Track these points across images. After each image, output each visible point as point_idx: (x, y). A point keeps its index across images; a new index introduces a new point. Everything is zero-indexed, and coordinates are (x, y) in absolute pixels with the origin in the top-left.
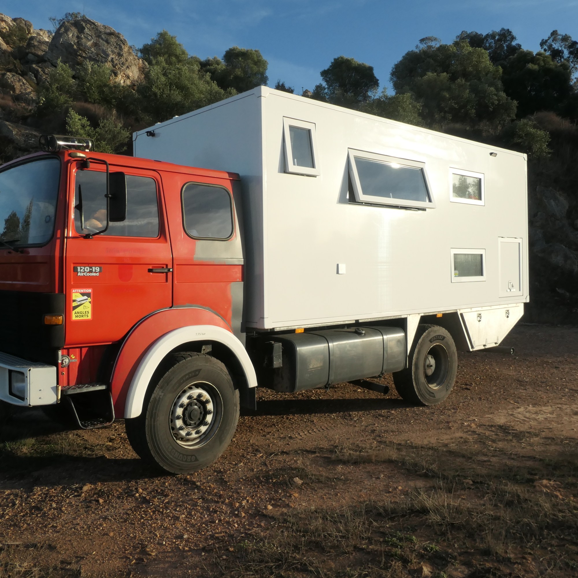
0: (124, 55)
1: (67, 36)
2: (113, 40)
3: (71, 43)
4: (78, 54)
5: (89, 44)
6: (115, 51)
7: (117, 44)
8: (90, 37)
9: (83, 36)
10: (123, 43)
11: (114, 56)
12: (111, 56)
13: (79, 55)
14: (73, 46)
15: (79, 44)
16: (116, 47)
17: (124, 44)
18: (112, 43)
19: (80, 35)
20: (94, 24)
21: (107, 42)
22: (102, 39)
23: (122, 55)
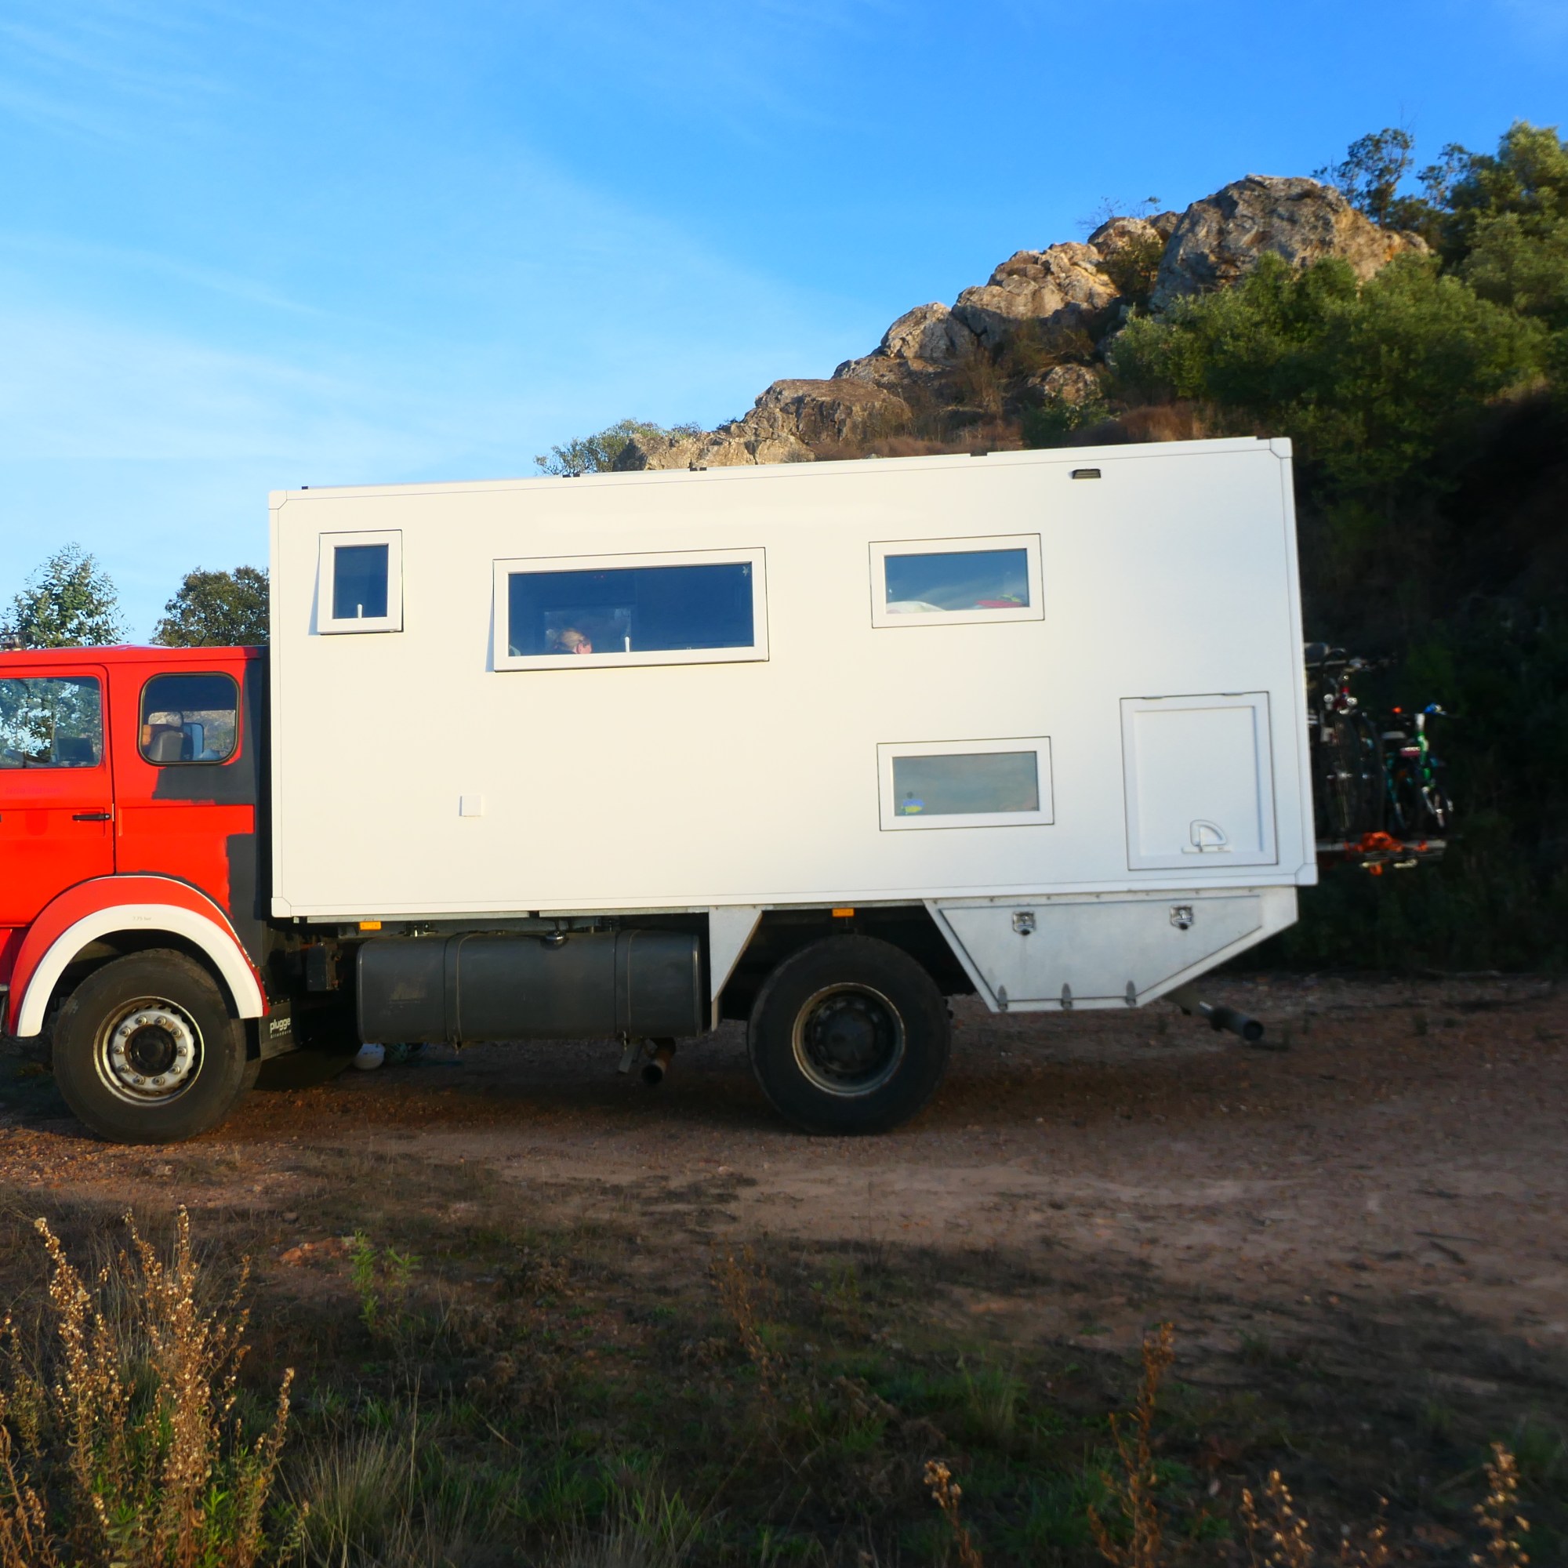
0: (1336, 240)
1: (1193, 239)
2: (1307, 210)
3: (1202, 253)
4: (1218, 273)
5: (1246, 238)
6: (1312, 237)
7: (1317, 217)
8: (1250, 222)
9: (1231, 225)
10: (1333, 209)
11: (1308, 253)
12: (1301, 254)
13: (1221, 277)
14: (1207, 257)
15: (1221, 247)
16: (1315, 227)
17: (1336, 212)
18: (1303, 220)
19: (1224, 226)
20: (1260, 184)
21: (1292, 220)
22: (1281, 217)
23: (1330, 243)
